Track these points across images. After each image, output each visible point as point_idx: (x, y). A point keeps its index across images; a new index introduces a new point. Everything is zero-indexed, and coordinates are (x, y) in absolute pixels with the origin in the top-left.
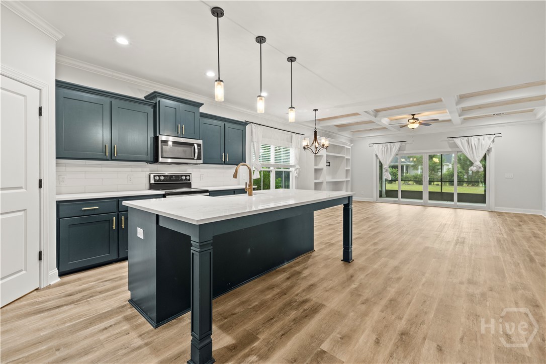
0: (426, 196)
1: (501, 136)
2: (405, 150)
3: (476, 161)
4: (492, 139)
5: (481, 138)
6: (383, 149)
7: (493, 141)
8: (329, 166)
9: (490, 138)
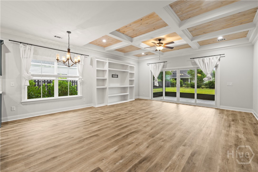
0: (178, 95)
1: (225, 56)
2: (166, 67)
3: (208, 74)
4: (218, 58)
5: (211, 57)
6: (154, 67)
7: (219, 60)
8: (118, 77)
9: (217, 58)
